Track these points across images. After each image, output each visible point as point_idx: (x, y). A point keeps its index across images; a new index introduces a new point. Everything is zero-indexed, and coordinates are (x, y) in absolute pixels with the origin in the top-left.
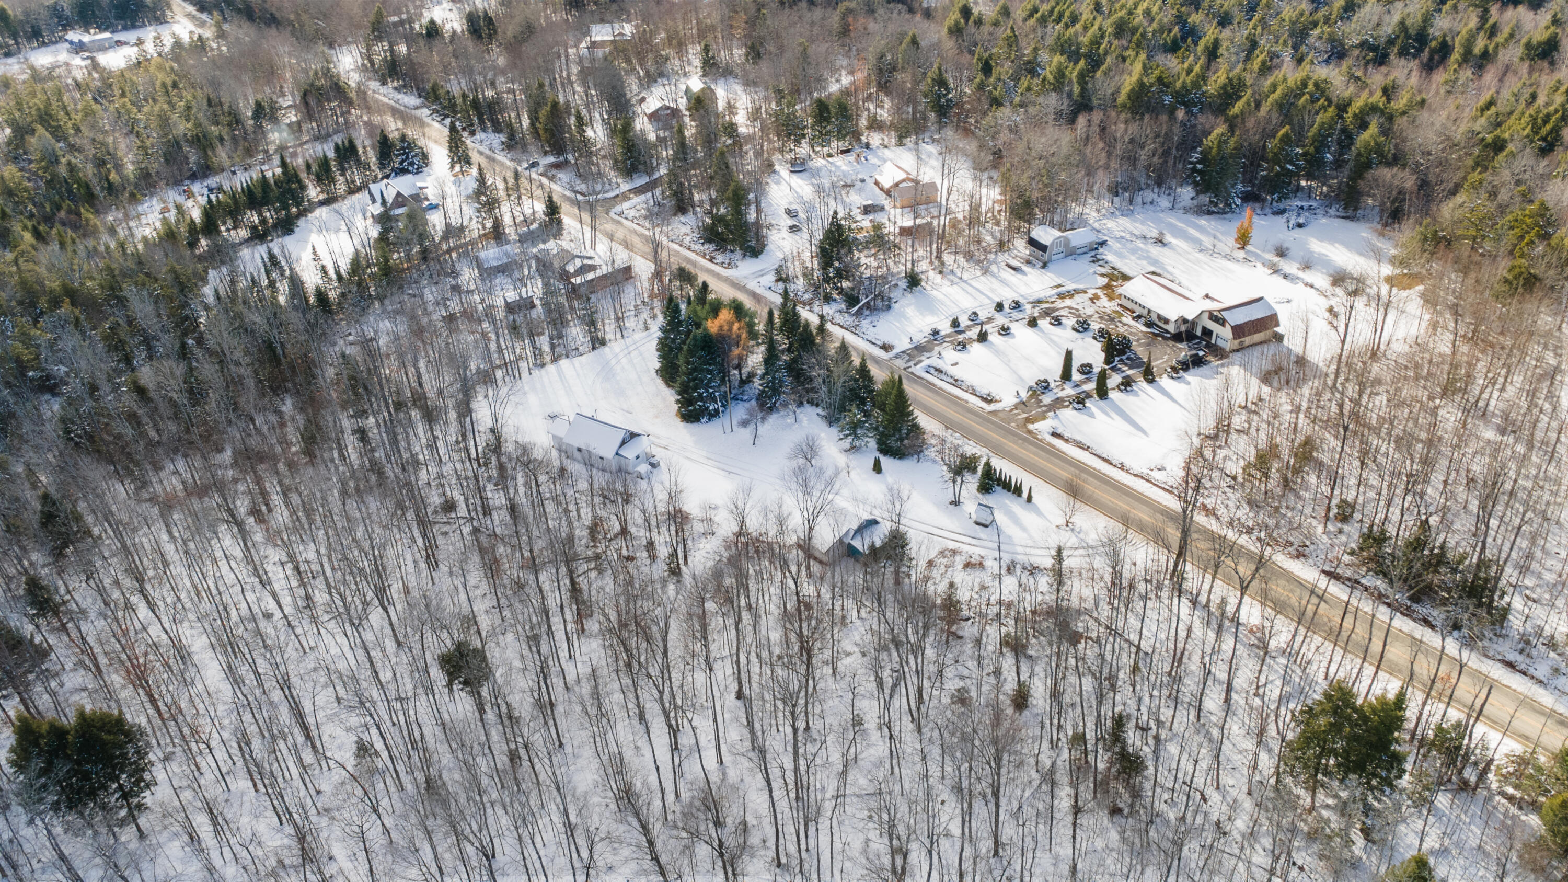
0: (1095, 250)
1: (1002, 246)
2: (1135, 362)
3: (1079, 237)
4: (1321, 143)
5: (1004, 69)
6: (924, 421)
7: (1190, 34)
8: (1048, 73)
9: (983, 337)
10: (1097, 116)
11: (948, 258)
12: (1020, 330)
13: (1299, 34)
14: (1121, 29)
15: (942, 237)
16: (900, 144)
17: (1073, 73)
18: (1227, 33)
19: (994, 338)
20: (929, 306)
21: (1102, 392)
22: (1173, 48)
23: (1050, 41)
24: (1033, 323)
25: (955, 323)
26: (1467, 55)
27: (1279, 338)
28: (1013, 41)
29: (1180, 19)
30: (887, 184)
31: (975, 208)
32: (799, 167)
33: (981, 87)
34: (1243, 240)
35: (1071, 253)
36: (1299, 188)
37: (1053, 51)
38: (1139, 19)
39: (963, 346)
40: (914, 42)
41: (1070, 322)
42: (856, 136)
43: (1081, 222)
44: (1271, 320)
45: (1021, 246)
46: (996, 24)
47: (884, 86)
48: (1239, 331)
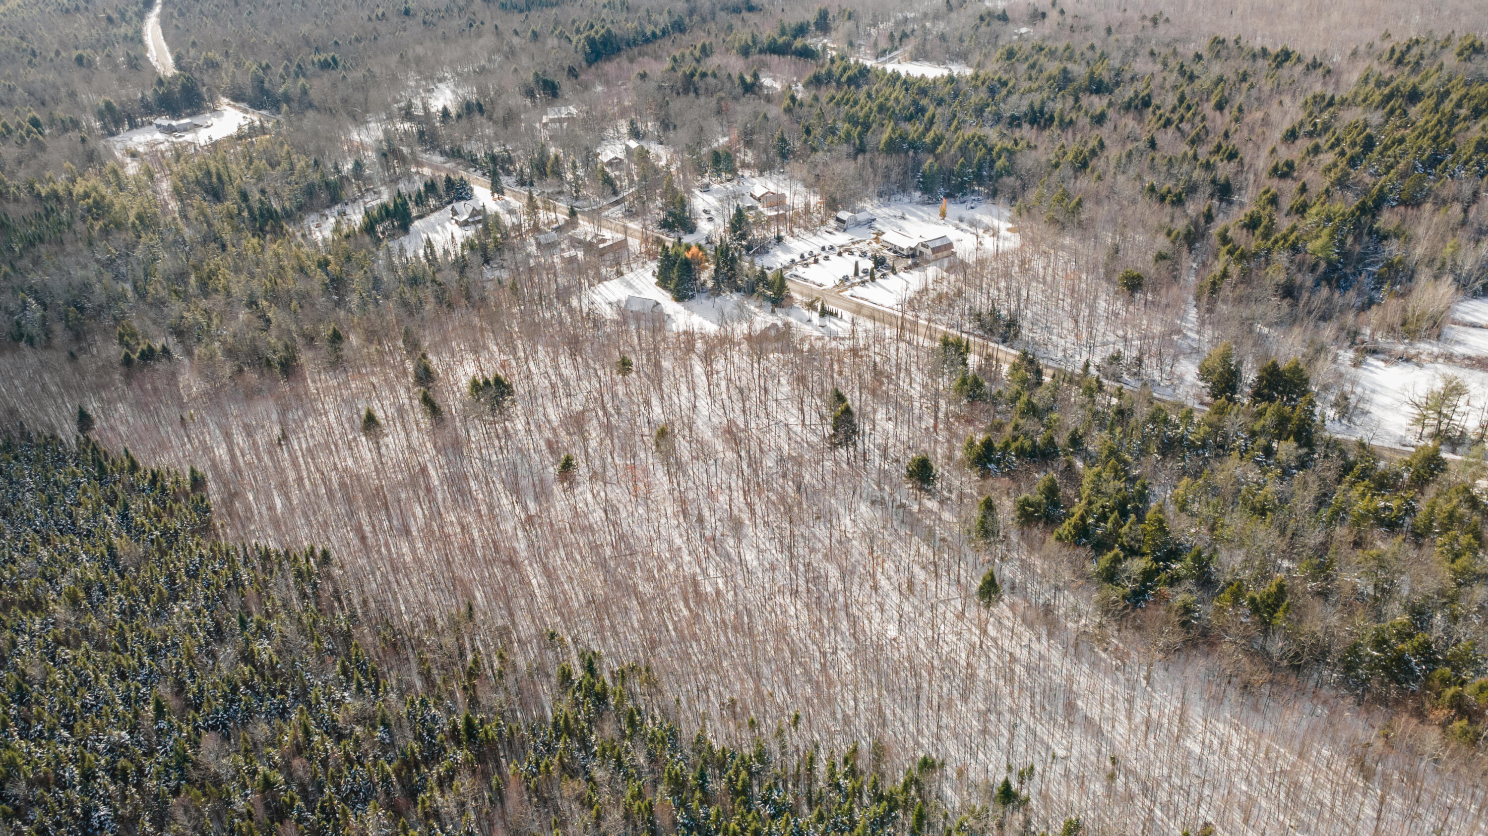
0: (870, 222)
1: (823, 223)
2: (887, 268)
3: (861, 217)
4: (980, 167)
5: (818, 132)
6: (793, 294)
7: (922, 110)
8: (842, 133)
9: (816, 261)
10: (868, 156)
11: (796, 230)
12: (834, 257)
13: (979, 111)
14: (881, 108)
15: (791, 221)
16: (761, 175)
17: (855, 134)
18: (940, 110)
19: (821, 261)
20: (788, 250)
21: (873, 279)
22: (909, 119)
23: (842, 115)
24: (840, 254)
25: (802, 256)
26: (1061, 121)
27: (954, 254)
28: (821, 116)
29: (915, 103)
30: (758, 195)
31: (807, 205)
32: (706, 189)
33: (806, 141)
34: (943, 215)
35: (858, 224)
36: (973, 191)
37: (844, 121)
38: (891, 103)
39: (807, 265)
40: (765, 117)
41: (857, 253)
42: (734, 171)
43: (863, 210)
44: (950, 245)
45: (832, 223)
46: (811, 106)
47: (749, 144)
48: (935, 250)
